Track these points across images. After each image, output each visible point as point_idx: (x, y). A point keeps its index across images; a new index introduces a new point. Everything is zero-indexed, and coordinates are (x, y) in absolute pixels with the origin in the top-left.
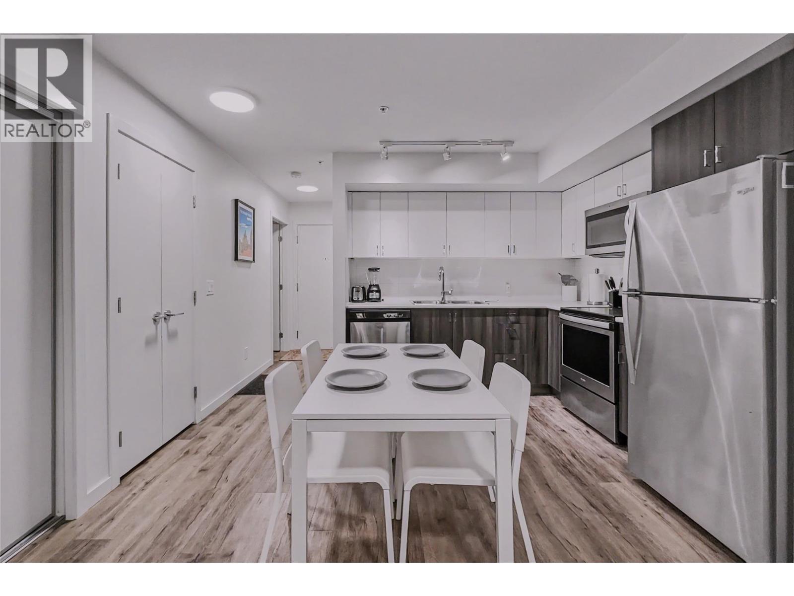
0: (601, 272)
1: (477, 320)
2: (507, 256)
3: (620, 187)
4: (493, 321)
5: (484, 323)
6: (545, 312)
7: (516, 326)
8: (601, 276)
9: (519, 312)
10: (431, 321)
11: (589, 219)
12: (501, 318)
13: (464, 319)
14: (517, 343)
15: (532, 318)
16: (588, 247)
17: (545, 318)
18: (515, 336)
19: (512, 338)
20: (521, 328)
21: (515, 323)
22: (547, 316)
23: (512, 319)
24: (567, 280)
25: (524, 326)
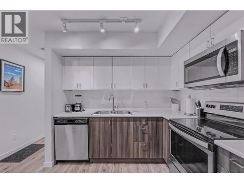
0: (192, 98)
1: (125, 123)
2: (143, 89)
3: (208, 41)
4: (134, 124)
5: (128, 126)
6: (162, 119)
7: (146, 127)
8: (192, 100)
9: (148, 119)
10: (100, 124)
11: (186, 66)
12: (138, 122)
13: (118, 123)
14: (146, 136)
15: (154, 123)
16: (185, 83)
17: (162, 122)
18: (145, 132)
19: (144, 134)
20: (149, 127)
21: (146, 125)
22: (163, 121)
23: (144, 123)
24: (174, 101)
25: (150, 126)
